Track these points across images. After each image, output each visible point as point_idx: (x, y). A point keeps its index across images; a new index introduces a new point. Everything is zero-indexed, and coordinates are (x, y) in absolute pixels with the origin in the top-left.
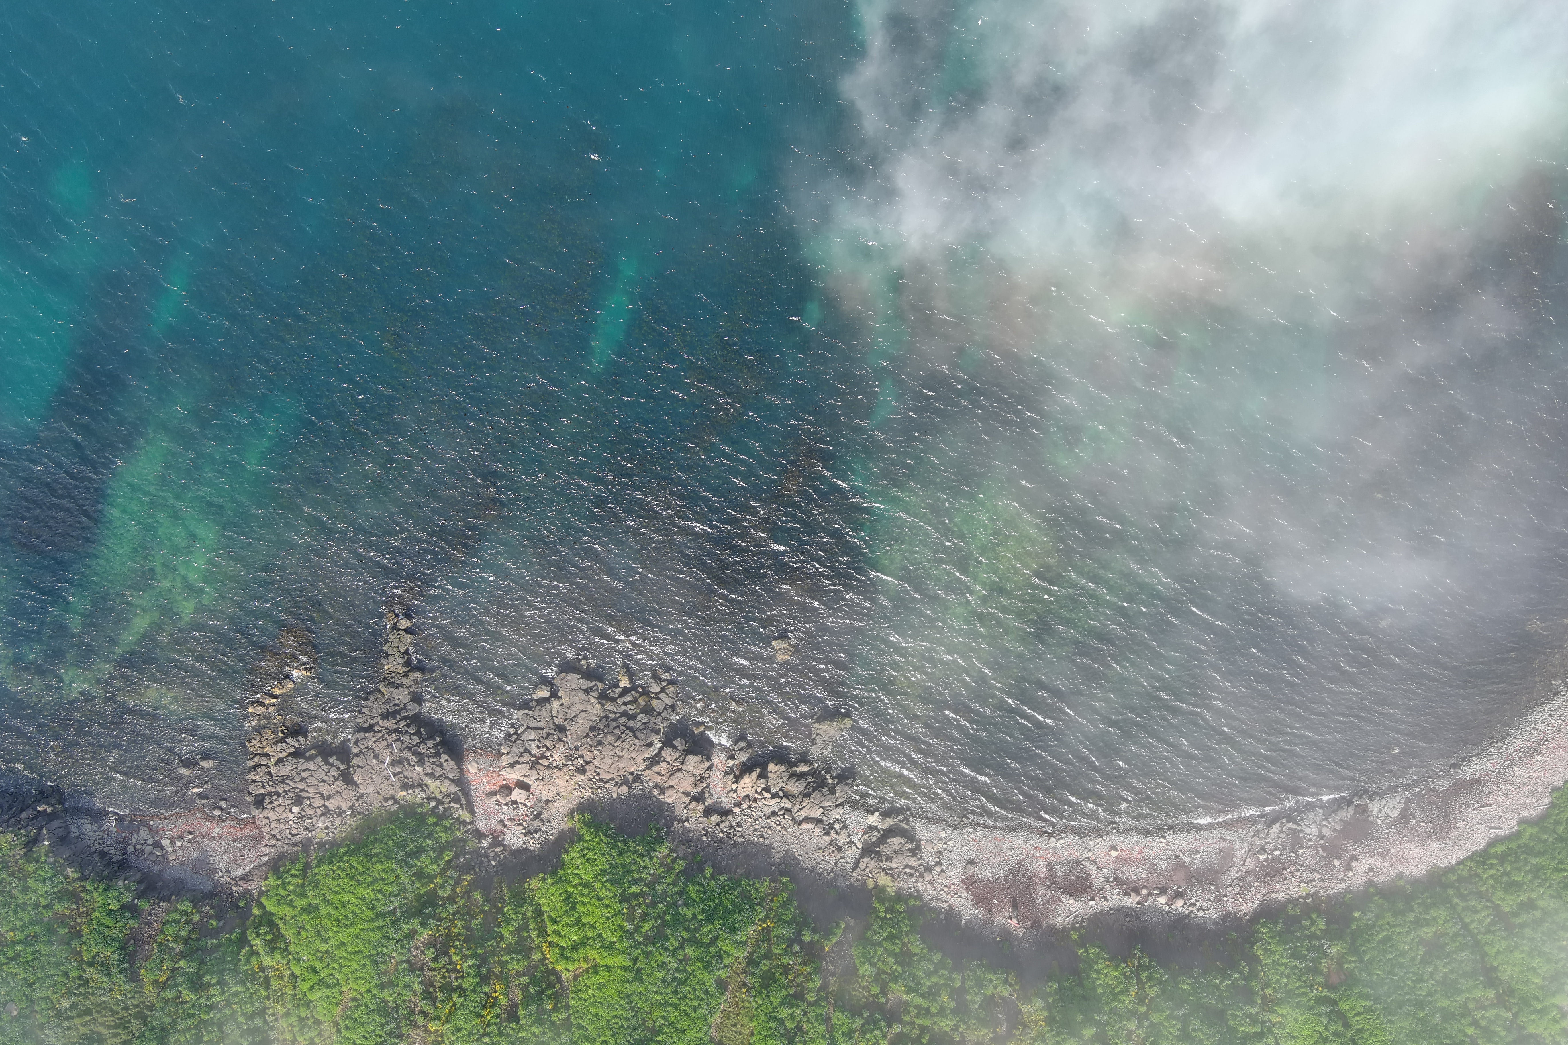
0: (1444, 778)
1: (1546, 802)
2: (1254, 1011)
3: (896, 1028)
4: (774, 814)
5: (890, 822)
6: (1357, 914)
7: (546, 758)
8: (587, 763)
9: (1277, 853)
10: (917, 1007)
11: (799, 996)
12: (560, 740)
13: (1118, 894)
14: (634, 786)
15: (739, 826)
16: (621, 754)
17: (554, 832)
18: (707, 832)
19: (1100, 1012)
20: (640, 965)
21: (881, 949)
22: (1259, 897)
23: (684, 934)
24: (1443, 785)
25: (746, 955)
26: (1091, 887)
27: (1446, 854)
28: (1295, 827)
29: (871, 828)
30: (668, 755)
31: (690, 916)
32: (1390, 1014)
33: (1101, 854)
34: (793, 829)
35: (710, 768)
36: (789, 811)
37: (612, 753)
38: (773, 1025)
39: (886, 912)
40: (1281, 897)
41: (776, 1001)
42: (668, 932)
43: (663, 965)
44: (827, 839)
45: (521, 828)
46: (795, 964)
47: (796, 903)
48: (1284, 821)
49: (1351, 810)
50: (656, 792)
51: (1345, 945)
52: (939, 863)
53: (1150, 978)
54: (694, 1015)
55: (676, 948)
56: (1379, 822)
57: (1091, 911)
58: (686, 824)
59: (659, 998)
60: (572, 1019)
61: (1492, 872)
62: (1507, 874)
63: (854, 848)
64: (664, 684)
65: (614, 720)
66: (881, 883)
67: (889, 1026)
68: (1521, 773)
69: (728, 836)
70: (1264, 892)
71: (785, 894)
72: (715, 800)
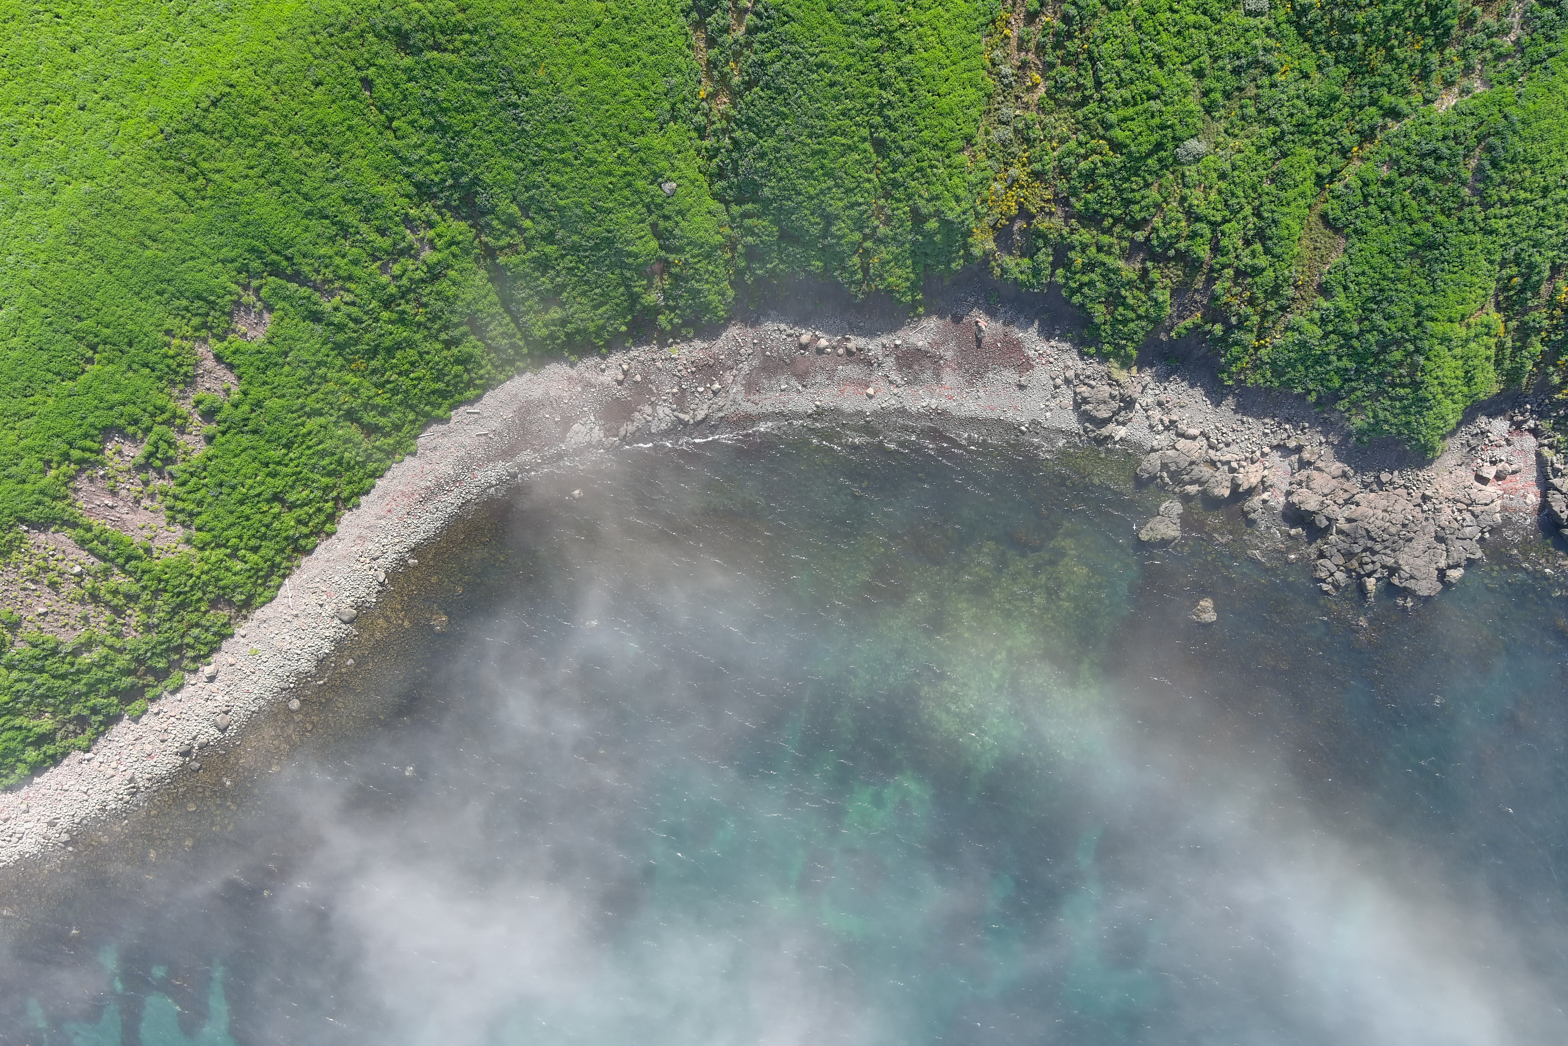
0: (525, 463)
1: (421, 440)
2: (750, 239)
3: (1140, 236)
4: (1228, 445)
5: (1105, 431)
6: (624, 328)
7: (1460, 511)
8: (1419, 505)
9: (701, 389)
10: (1111, 253)
11: (1240, 273)
12: (1443, 529)
13: (869, 350)
14: (1372, 479)
15: (1266, 435)
16: (1385, 514)
17: (1459, 434)
18: (1302, 430)
19: (914, 243)
20: (1414, 320)
21: (1139, 312)
22: (720, 343)
23: (1355, 343)
24: (526, 456)
25: (1289, 316)
26: (898, 358)
27: (525, 386)
28: (682, 416)
29: (1124, 424)
30: (1333, 510)
31: (1345, 358)
32: (608, 238)
33: (884, 390)
34: (1209, 428)
35: (1289, 493)
36: (1211, 447)
37: (1393, 515)
38: (1277, 250)
39: (1126, 345)
40: (698, 344)
41: (1270, 273)
42: (1375, 348)
43: (1388, 317)
44: (1175, 418)
45: (1491, 438)
46: (1239, 305)
47: (1223, 360)
48: (692, 421)
49: (622, 432)
50: (1351, 473)
51: (643, 301)
52: (1056, 387)
53: (855, 272)
54: (1366, 268)
55: (1368, 332)
56: (592, 418)
57: (900, 333)
58: (1324, 440)
59: (1400, 286)
60: (1498, 268)
61: (482, 372)
62: (467, 370)
63: (1144, 404)
64: (1330, 580)
65: (1386, 548)
66: (1124, 373)
67: (1148, 239)
68: (446, 469)
69: (1280, 424)
70: (715, 350)
71: (1234, 369)
72: (1287, 461)
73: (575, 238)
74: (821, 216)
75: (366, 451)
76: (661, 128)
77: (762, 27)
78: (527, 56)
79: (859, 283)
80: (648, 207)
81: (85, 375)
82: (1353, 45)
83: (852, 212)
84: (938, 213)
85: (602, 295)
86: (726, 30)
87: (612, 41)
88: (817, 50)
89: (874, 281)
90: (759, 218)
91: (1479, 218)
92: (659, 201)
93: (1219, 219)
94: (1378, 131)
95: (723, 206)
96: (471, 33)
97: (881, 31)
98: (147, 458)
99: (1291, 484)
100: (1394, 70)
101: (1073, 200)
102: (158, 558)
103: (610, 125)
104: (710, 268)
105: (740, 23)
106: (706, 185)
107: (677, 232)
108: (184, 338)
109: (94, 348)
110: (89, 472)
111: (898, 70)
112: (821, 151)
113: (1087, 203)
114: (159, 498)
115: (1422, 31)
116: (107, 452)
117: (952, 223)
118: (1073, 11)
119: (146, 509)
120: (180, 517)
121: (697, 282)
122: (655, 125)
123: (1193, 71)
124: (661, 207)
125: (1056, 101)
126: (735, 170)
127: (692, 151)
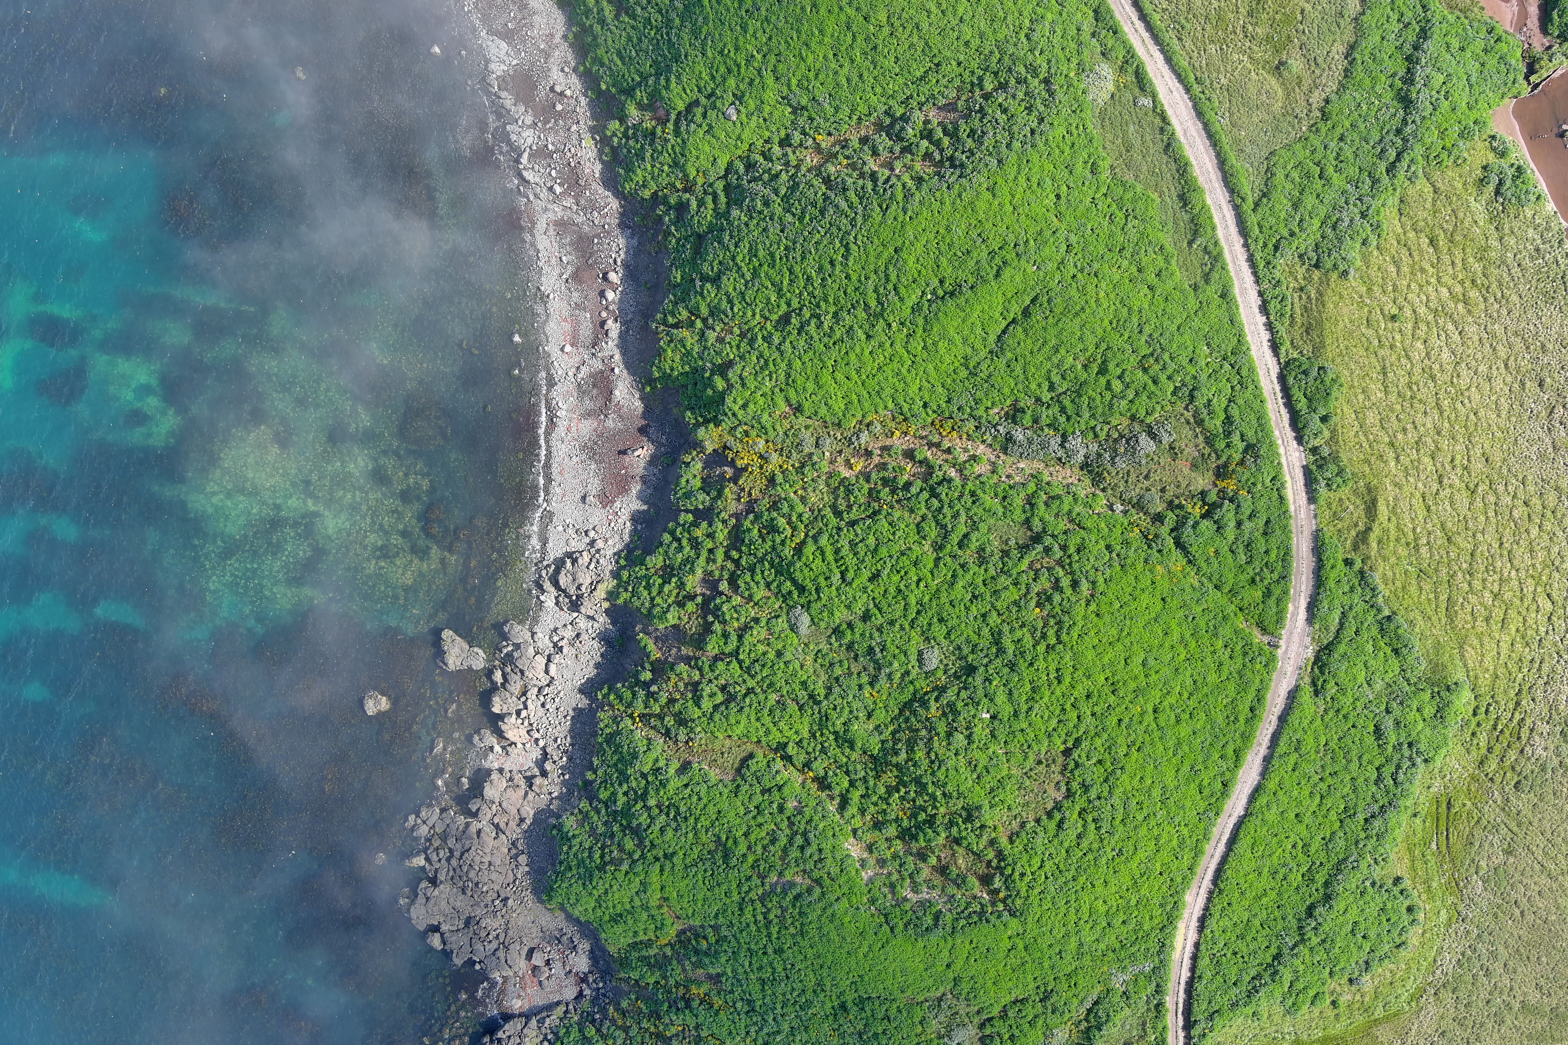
2: (694, 204)
3: (724, 586)
4: (543, 705)
5: (547, 585)
6: (604, 87)
7: (498, 937)
8: (499, 896)
9: (553, 173)
10: (708, 563)
11: (695, 687)
12: (479, 924)
13: (606, 343)
14: (521, 848)
15: (555, 740)
16: (487, 865)
17: (569, 924)
18: (562, 774)
19: (704, 370)
21: (657, 598)
22: (601, 190)
23: (639, 805)
25: (662, 741)
26: (602, 372)
28: (525, 156)
29: (557, 604)
30: (486, 814)
31: (625, 798)
32: (680, 56)
33: (571, 362)
34: (557, 685)
35: (501, 771)
36: (540, 689)
37: (486, 872)
38: (717, 717)
39: (628, 592)
40: (598, 167)
41: (697, 713)
42: (635, 823)
43: (662, 830)
44: (565, 650)
45: (570, 957)
46: (668, 691)
47: (620, 686)
48: (521, 167)
49: (504, 94)
50: (524, 826)
51: (629, 101)
52: (586, 532)
53: (674, 315)
54: (705, 801)
55: (649, 816)
56: (515, 62)
57: (625, 371)
58: (554, 796)
60: (712, 924)
63: (577, 620)
65: (454, 870)
66: (603, 596)
67: (722, 593)
69: (565, 752)
70: (594, 186)
71: (612, 697)
72: (532, 765)
73: (677, 21)
74: (720, 271)
76: (783, 98)
77: (877, 186)
79: (665, 323)
80: (712, 94)
82: (896, 753)
83: (725, 303)
84: (730, 386)
85: (630, 58)
86: (875, 153)
87: (854, 36)
88: (859, 243)
89: (667, 334)
90: (714, 210)
91: (752, 895)
92: (719, 104)
93: (741, 657)
94: (827, 792)
95: (722, 173)
97: (883, 305)
99: (511, 772)
100: (880, 797)
101: (751, 516)
103: (780, 43)
104: (666, 168)
105: (881, 165)
106: (739, 152)
107: (693, 127)
111: (851, 328)
112: (774, 261)
113: (749, 530)
115: (914, 816)
117: (723, 405)
118: (914, 490)
121: (652, 156)
122: (785, 89)
123: (868, 610)
124: (714, 107)
125: (838, 488)
126: (754, 180)
127: (767, 134)
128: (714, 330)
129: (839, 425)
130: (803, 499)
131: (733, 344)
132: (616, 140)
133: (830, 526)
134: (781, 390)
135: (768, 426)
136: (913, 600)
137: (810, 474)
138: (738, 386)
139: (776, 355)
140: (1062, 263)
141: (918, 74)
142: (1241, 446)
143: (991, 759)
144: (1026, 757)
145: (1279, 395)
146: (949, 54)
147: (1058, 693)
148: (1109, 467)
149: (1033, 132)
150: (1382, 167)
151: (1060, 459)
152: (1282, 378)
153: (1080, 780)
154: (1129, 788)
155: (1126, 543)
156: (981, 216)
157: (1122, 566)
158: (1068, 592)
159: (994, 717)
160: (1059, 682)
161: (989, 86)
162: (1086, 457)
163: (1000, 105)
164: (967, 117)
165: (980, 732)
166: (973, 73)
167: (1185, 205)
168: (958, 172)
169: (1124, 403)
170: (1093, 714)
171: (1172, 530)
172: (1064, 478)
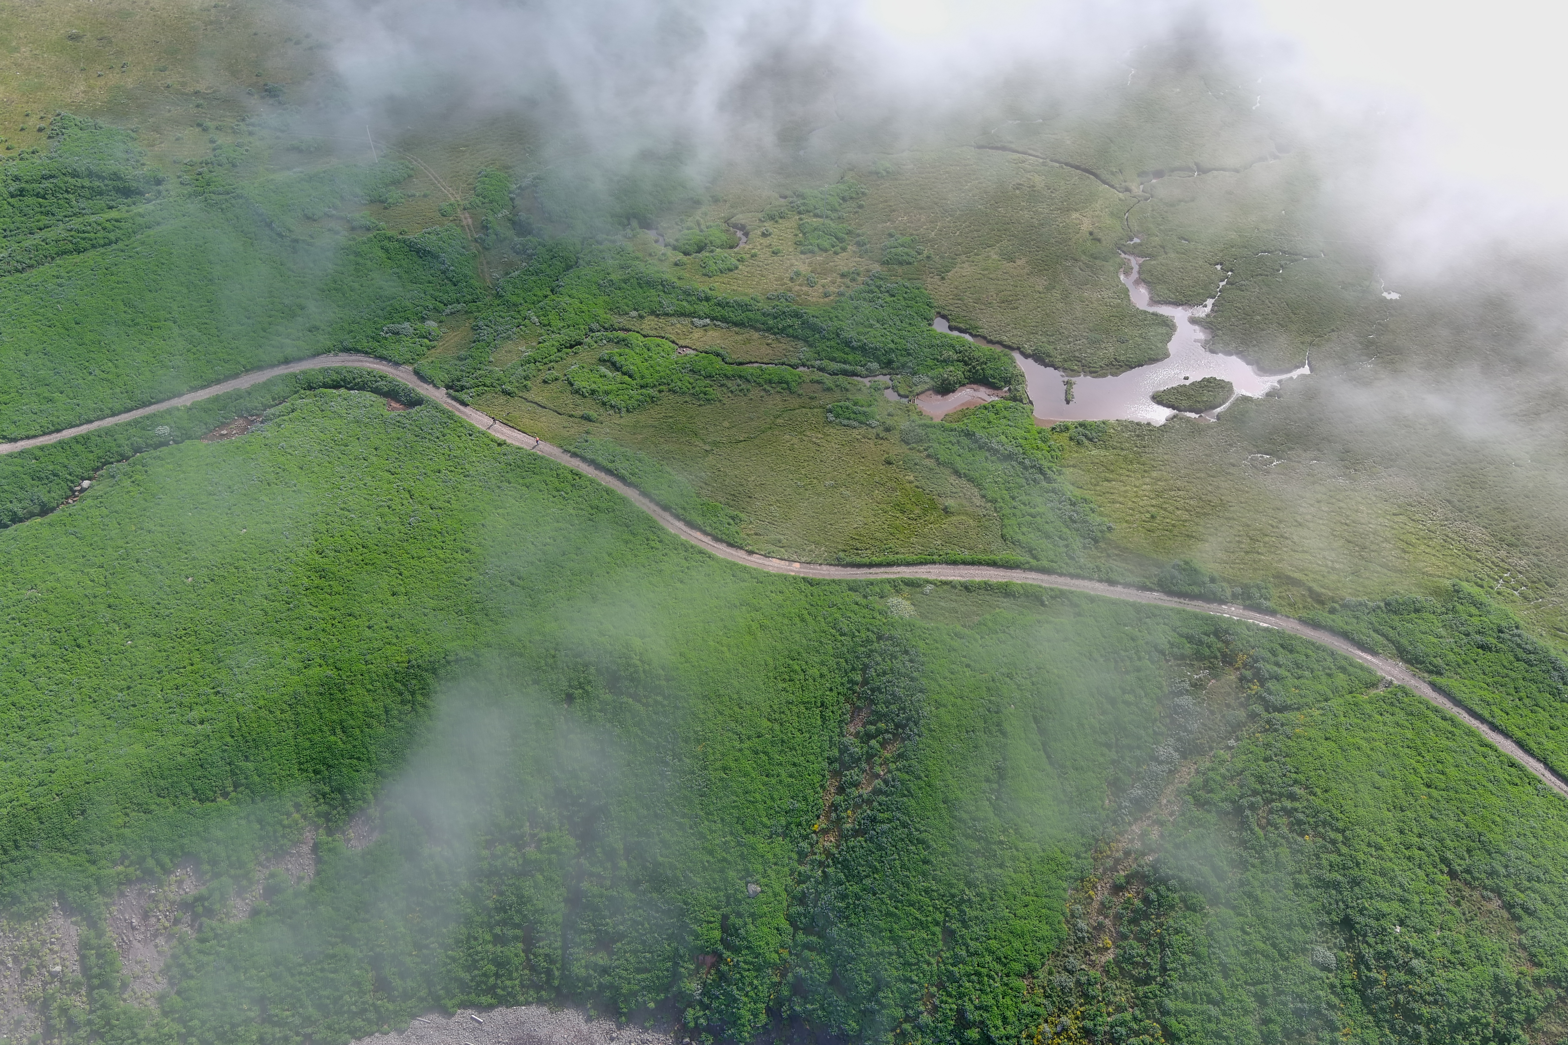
73: (654, 895)
74: (873, 976)
75: (364, 1003)
76: (770, 837)
77: (886, 792)
78: (696, 732)
80: (728, 897)
81: (212, 804)
83: (902, 986)
84: (982, 1025)
85: (649, 962)
86: (856, 785)
87: (764, 753)
88: (923, 829)
90: (818, 954)
92: (739, 896)
95: (791, 929)
96: (665, 698)
97: (982, 838)
98: (196, 899)
102: (125, 1000)
103: (731, 814)
105: (869, 784)
106: (785, 904)
108: (304, 817)
109: (236, 786)
110: (145, 885)
111: (986, 876)
112: (896, 915)
114: (175, 942)
116: (173, 878)
118: (1153, 896)
119: (156, 946)
120: (175, 971)
121: (738, 989)
122: (766, 832)
123: (1255, 995)
124: (739, 902)
125: (1122, 969)
126: (816, 901)
127: (786, 869)
128: (922, 1013)
129: (1061, 941)
130: (1120, 1009)
131: (944, 998)
132: (702, 1021)
133: (1158, 993)
134: (1008, 975)
135: (1034, 1009)
136: (1260, 945)
137: (1096, 990)
138: (985, 1015)
139: (976, 960)
140: (1019, 686)
141: (819, 722)
142: (1212, 638)
143: (1445, 944)
144: (1450, 912)
145: (1182, 600)
146: (820, 692)
147: (1392, 855)
148: (1191, 736)
149: (911, 661)
150: (1044, 484)
151: (1170, 771)
152: (1170, 593)
153: (1483, 876)
154: (1501, 837)
155: (1268, 746)
156: (954, 723)
157: (1287, 756)
158: (1297, 805)
159: (1402, 923)
160: (1382, 849)
161: (859, 678)
162: (1177, 750)
163: (878, 675)
164: (872, 702)
165: (1414, 941)
166: (842, 684)
167: (1014, 596)
168: (911, 724)
169: (1145, 701)
170: (1420, 836)
171: (1267, 710)
172: (1189, 774)
